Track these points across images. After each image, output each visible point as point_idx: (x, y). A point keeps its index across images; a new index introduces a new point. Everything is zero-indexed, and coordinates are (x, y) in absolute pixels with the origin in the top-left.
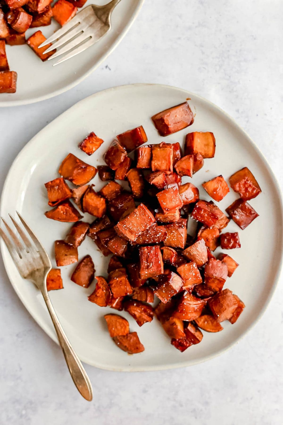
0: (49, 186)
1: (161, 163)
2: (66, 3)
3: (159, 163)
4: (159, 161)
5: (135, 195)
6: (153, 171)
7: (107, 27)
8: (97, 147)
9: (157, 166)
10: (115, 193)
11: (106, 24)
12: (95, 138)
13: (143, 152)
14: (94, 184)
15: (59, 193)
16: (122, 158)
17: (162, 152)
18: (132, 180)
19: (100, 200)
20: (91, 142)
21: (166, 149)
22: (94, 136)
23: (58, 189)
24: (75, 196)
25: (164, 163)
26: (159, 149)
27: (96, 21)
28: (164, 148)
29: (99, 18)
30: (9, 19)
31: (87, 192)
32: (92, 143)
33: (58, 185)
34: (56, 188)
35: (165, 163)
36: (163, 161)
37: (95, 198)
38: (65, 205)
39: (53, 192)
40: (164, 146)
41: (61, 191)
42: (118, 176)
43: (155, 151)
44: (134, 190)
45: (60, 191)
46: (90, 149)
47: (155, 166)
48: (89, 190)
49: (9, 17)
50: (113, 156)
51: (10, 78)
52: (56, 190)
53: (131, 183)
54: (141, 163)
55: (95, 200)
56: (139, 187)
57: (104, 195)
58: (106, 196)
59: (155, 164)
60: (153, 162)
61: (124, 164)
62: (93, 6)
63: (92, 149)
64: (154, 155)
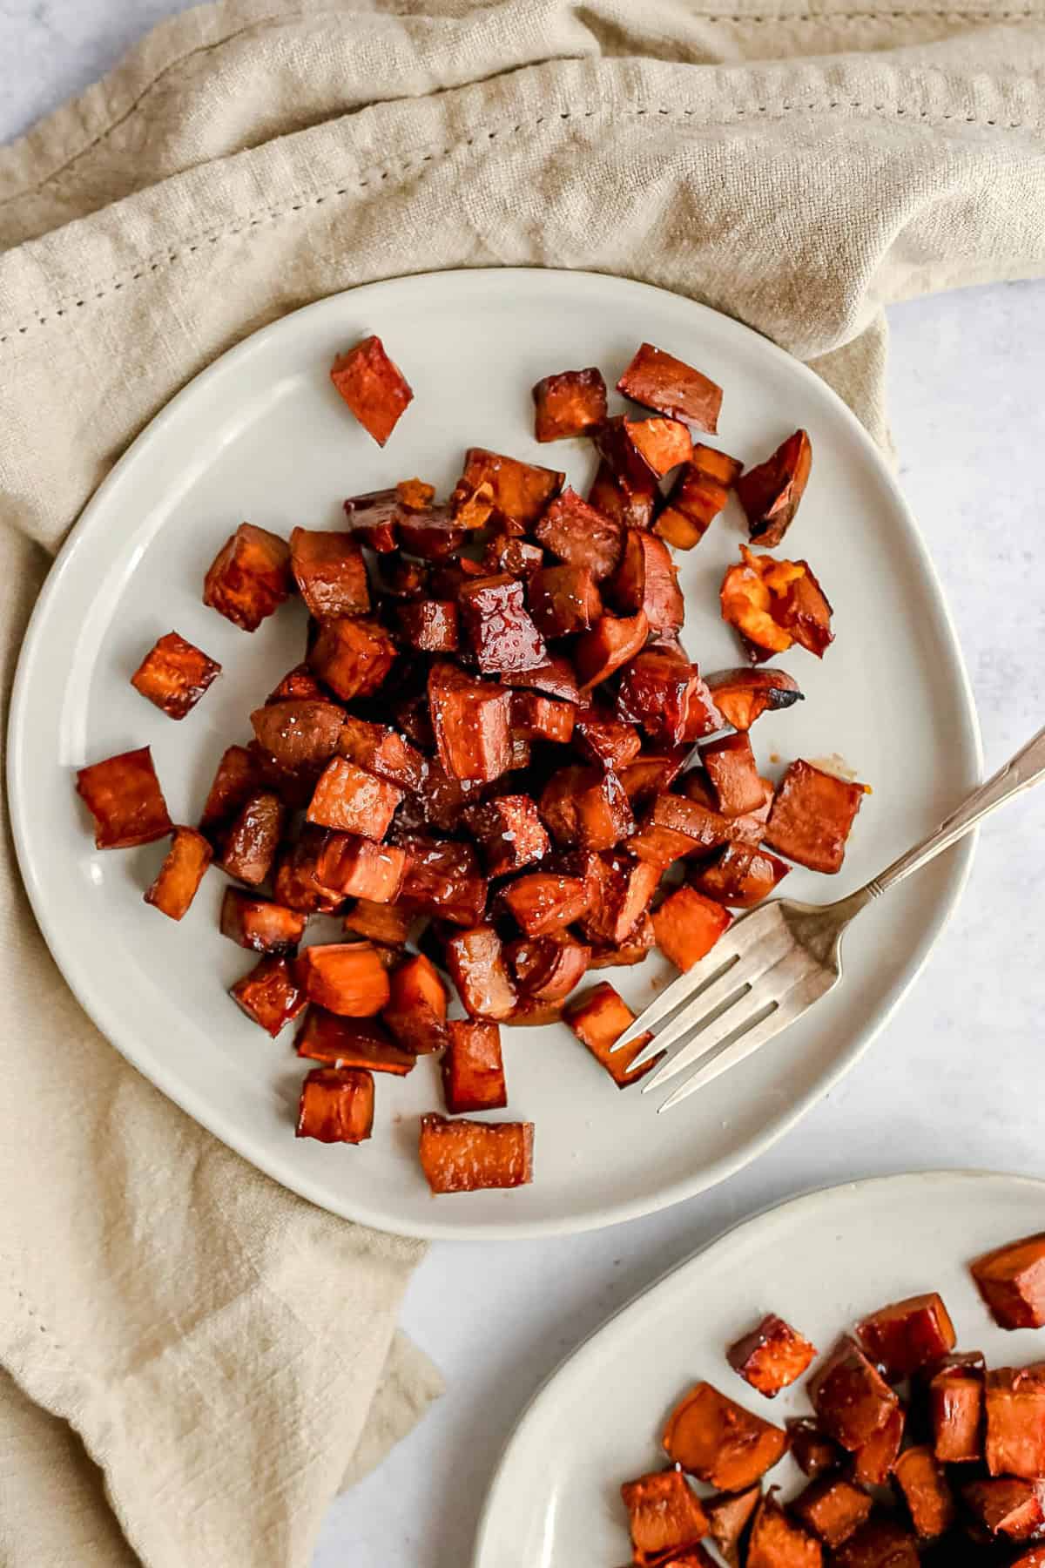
0: (638, 1502)
1: (1020, 1448)
2: (700, 903)
3: (1012, 1447)
4: (1010, 1439)
5: (923, 1539)
6: (992, 1474)
7: (827, 973)
8: (795, 1371)
9: (1007, 1458)
10: (854, 1527)
11: (826, 962)
12: (790, 1345)
13: (956, 1403)
14: (778, 1483)
15: (670, 1527)
16: (880, 1418)
17: (1021, 1406)
18: (913, 1488)
19: (806, 1547)
20: (775, 1356)
21: (1032, 1397)
22: (787, 1337)
23: (668, 1512)
24: (720, 1533)
25: (1028, 1449)
26: (1008, 1398)
27: (793, 950)
28: (1025, 1392)
29: (801, 942)
30: (520, 964)
31: (758, 1517)
32: (781, 1358)
33: (669, 1500)
34: (662, 1506)
35: (1032, 1449)
36: (1026, 1443)
37: (788, 1539)
38: (687, 1559)
39: (649, 1520)
40: (1025, 1386)
41: (678, 1519)
42: (866, 1473)
43: (996, 1402)
44: (922, 1522)
45: (673, 1519)
46: (773, 1379)
47: (998, 1459)
48: (763, 1507)
49: (522, 958)
50: (851, 1405)
51: (517, 1150)
52: (661, 1514)
53: (910, 1497)
54: (949, 1442)
55: (788, 1548)
56: (940, 1512)
57: (818, 1529)
58: (824, 1533)
59: (1000, 1450)
60: (991, 1445)
61: (888, 1434)
62: (784, 902)
63: (781, 1377)
64: (992, 1417)
